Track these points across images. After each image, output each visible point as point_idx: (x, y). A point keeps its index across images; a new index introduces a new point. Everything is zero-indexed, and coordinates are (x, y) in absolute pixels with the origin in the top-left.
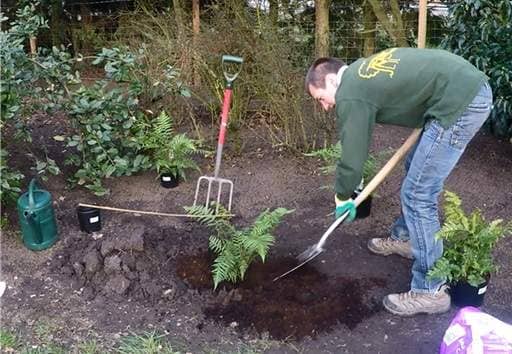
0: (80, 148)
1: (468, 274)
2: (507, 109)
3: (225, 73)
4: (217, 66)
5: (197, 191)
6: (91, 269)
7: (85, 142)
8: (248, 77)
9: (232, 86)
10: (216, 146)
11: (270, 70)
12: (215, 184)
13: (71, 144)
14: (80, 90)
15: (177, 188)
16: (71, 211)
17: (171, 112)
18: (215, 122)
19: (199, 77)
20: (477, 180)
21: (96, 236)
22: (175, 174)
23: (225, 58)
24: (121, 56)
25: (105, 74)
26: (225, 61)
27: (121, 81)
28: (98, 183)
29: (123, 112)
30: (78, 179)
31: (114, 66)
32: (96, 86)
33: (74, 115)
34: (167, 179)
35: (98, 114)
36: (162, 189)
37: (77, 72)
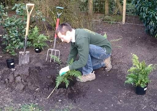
0: (7, 39)
1: (140, 83)
2: (154, 25)
3: (57, 13)
4: (55, 10)
5: (48, 54)
6: (11, 81)
7: (9, 37)
8: (65, 14)
9: (60, 17)
10: (54, 38)
11: (73, 12)
12: (54, 52)
13: (4, 37)
14: (7, 19)
15: (41, 53)
16: (4, 61)
17: (39, 26)
18: (54, 30)
19: (48, 14)
20: (144, 51)
21: (13, 70)
22: (40, 48)
23: (57, 7)
24: (21, 7)
25: (16, 13)
26: (57, 8)
27: (21, 15)
28: (13, 51)
29: (22, 26)
30: (7, 50)
31: (19, 10)
32: (13, 17)
33: (5, 27)
34: (37, 50)
35: (13, 27)
36: (35, 53)
37: (6, 12)
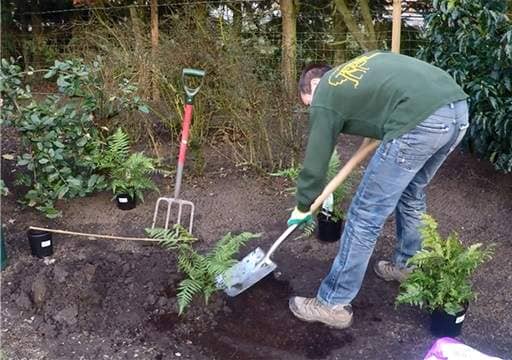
0: (31, 167)
1: (445, 302)
2: (487, 126)
3: (186, 88)
4: (177, 80)
5: (156, 213)
6: (40, 299)
7: (36, 161)
8: (210, 91)
9: (193, 100)
10: (176, 165)
11: (233, 84)
12: (175, 206)
13: (21, 163)
14: (31, 106)
15: (135, 210)
16: (22, 235)
17: (128, 129)
18: (175, 139)
19: (157, 92)
20: (454, 202)
21: (47, 261)
22: (132, 196)
23: (185, 71)
24: (75, 69)
25: (56, 90)
26: (186, 74)
27: (74, 96)
28: (50, 205)
29: (77, 129)
30: (28, 200)
31: (67, 80)
32: (50, 102)
33: (25, 132)
34: (124, 200)
35: (49, 131)
36: (119, 211)
37: (28, 87)
